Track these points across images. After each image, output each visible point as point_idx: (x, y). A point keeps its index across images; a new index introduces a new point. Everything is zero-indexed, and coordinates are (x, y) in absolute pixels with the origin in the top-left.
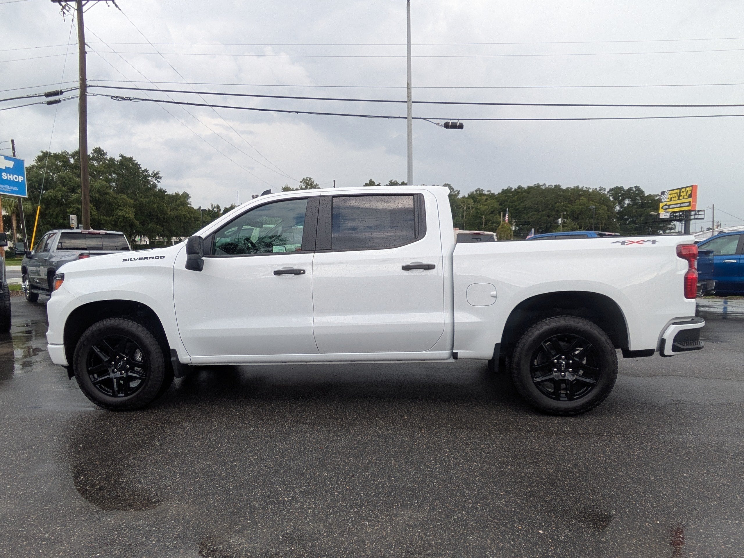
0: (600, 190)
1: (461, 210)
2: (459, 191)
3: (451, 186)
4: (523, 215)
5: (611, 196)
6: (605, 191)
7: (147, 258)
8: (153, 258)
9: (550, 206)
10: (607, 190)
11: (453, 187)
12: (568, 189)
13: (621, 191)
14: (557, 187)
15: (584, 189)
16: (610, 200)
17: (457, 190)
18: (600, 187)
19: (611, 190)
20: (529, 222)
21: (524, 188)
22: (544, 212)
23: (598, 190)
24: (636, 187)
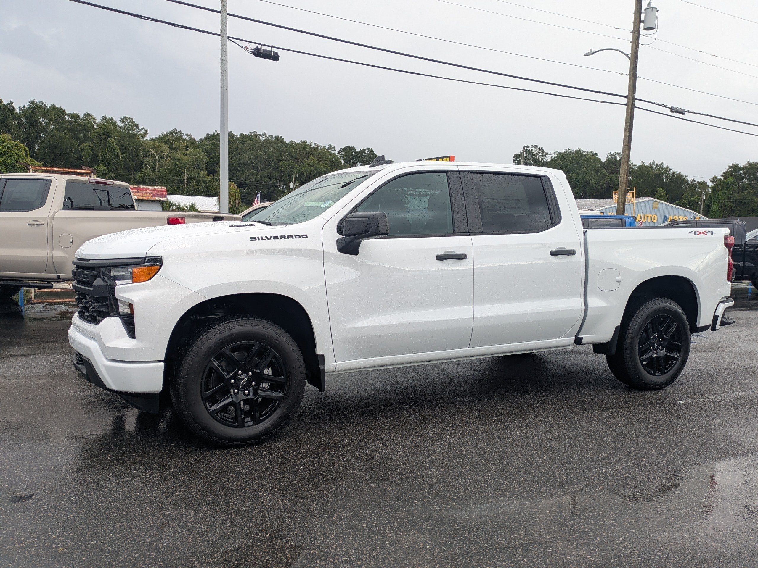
0: (329, 149)
1: (151, 159)
2: (146, 131)
3: (134, 120)
4: (238, 174)
5: (342, 157)
6: (335, 150)
7: (284, 237)
8: (292, 237)
9: (273, 164)
10: (338, 149)
11: (136, 123)
12: (291, 143)
13: (352, 152)
14: (279, 139)
15: (313, 145)
16: (340, 162)
17: (143, 129)
18: (330, 145)
19: (342, 150)
20: (246, 184)
21: (237, 136)
22: (265, 172)
23: (327, 148)
24: (369, 149)
